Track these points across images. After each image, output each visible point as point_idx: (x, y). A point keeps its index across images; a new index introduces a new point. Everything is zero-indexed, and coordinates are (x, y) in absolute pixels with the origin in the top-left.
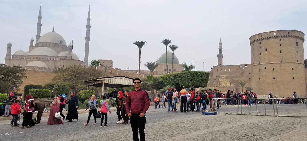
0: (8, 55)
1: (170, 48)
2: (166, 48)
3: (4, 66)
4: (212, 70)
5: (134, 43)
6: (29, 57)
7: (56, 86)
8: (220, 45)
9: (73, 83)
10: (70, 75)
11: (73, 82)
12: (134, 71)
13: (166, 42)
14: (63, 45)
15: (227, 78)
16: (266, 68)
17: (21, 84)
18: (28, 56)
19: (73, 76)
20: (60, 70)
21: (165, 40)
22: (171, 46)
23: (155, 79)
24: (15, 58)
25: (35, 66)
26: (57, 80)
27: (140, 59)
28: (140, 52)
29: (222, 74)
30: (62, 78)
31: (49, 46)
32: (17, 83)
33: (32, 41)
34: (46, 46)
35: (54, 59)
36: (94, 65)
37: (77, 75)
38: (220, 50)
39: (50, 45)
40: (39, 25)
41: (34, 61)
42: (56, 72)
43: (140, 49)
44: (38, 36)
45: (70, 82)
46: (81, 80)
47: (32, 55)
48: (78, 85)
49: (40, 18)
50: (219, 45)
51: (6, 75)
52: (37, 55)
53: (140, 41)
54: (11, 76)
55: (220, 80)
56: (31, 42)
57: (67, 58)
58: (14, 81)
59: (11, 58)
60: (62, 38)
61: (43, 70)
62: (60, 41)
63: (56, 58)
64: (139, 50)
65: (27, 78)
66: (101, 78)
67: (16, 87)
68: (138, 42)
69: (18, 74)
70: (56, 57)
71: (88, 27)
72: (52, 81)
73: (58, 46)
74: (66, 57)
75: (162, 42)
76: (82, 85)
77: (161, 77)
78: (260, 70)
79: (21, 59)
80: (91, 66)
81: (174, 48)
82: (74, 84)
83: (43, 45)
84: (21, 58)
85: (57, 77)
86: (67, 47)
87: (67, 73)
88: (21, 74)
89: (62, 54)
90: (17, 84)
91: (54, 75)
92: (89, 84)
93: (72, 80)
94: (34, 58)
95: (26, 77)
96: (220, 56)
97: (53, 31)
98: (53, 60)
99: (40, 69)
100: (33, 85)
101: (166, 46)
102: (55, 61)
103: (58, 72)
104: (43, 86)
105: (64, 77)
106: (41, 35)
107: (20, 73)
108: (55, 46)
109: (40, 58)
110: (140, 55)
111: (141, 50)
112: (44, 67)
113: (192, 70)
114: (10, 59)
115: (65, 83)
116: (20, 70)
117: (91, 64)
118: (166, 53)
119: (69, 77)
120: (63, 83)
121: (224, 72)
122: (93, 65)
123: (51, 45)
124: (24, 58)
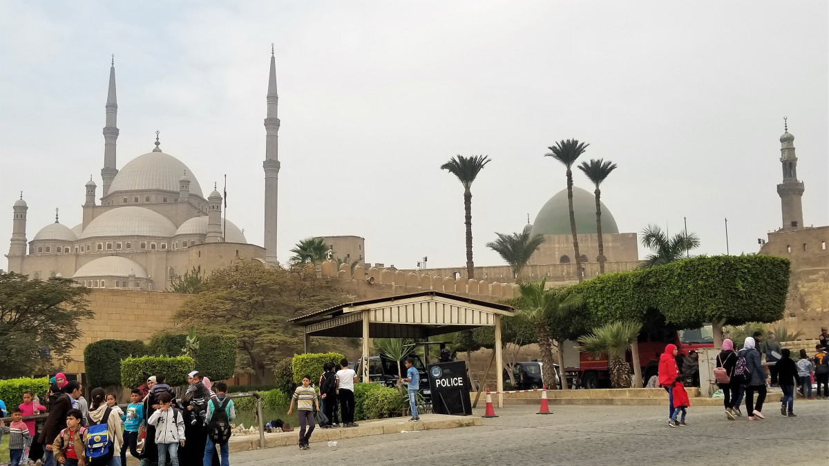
0: (17, 242)
1: (582, 173)
2: (569, 175)
3: (19, 280)
4: (762, 248)
5: (444, 167)
6: (83, 245)
7: (192, 341)
8: (785, 146)
9: (243, 328)
10: (233, 300)
11: (244, 324)
12: (445, 269)
13: (567, 152)
14: (191, 195)
17: (76, 340)
18: (81, 240)
19: (242, 300)
20: (193, 284)
21: (563, 143)
22: (589, 163)
23: (552, 299)
24: (40, 250)
25: (106, 274)
26: (188, 320)
27: (468, 223)
28: (468, 197)
29: (807, 262)
30: (205, 312)
31: (148, 203)
32: (61, 336)
33: (91, 188)
34: (136, 203)
35: (164, 247)
36: (308, 256)
37: (255, 299)
38: (789, 166)
39: (148, 199)
40: (111, 133)
41: (101, 255)
42: (181, 290)
43: (467, 188)
44: (109, 172)
45: (231, 323)
46: (268, 313)
47: (92, 237)
48: (260, 333)
49: (112, 107)
50: (779, 145)
51: (27, 311)
52: (110, 237)
53: (467, 156)
54: (41, 312)
55: (803, 287)
56: (88, 192)
57: (207, 241)
58: (51, 330)
59: (28, 253)
60: (186, 171)
61: (131, 286)
62: (181, 182)
63: (169, 244)
64: (463, 190)
65: (92, 317)
66: (356, 304)
67: (60, 351)
68: (458, 161)
69: (63, 305)
70: (170, 239)
71: (272, 123)
72: (171, 325)
73: (176, 200)
74: (203, 236)
75: (551, 152)
76: (273, 332)
77: (579, 290)
79: (58, 253)
80: (297, 261)
81: (598, 172)
82: (246, 331)
83: (125, 200)
84: (59, 250)
85: (188, 309)
86: (204, 200)
87: (219, 294)
88: (75, 303)
89: (190, 226)
90: (63, 340)
91: (178, 302)
92: (309, 330)
93: (239, 315)
94: (100, 247)
95: (90, 314)
96: (790, 191)
97: (157, 150)
98: (161, 250)
99: (121, 283)
100: (114, 341)
101: (569, 167)
102: (168, 251)
103: (185, 292)
104: (147, 343)
105: (212, 309)
106: (119, 167)
107: (72, 301)
108: (165, 200)
109: (119, 246)
110: (468, 208)
111: (472, 190)
112: (134, 276)
113: (694, 253)
114: (23, 257)
115: (216, 329)
116: (70, 292)
117: (295, 254)
118: (570, 195)
119: (228, 307)
120: (211, 327)
121: (817, 252)
122: (304, 257)
123: (153, 198)
124: (67, 250)
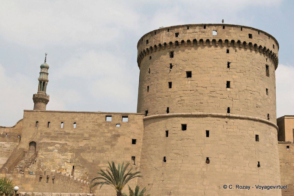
15: (63, 150)
16: (184, 127)
55: (41, 155)
78: (167, 132)
96: (40, 99)
121: (57, 129)
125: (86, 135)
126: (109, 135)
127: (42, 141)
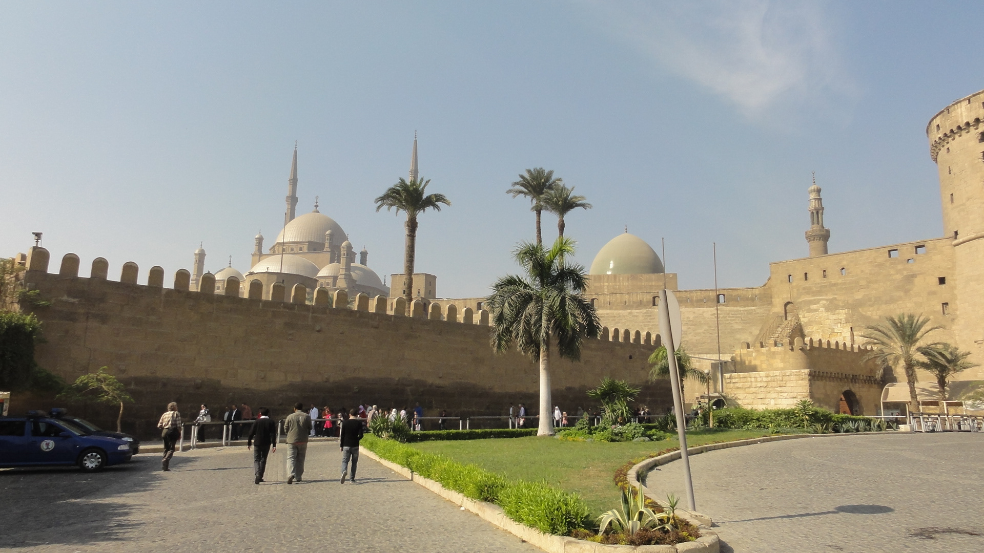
29: (808, 291)
33: (259, 241)
40: (291, 200)
49: (293, 180)
83: (284, 250)
125: (863, 283)
126: (898, 277)
127: (800, 300)
